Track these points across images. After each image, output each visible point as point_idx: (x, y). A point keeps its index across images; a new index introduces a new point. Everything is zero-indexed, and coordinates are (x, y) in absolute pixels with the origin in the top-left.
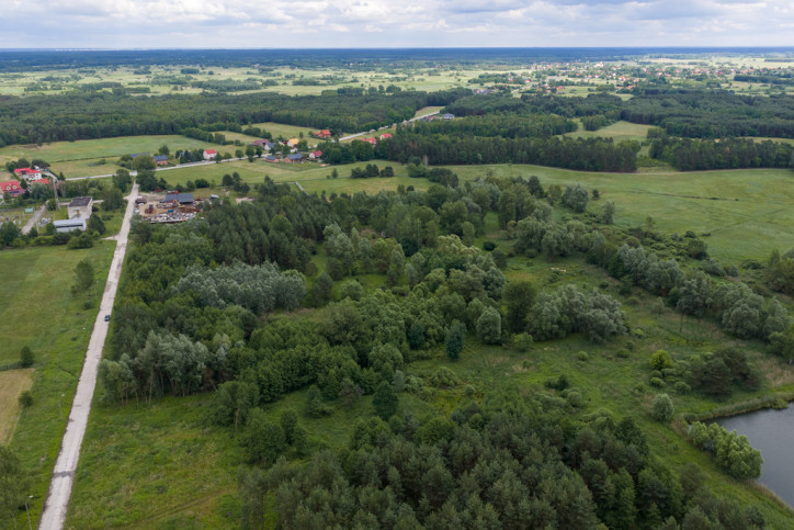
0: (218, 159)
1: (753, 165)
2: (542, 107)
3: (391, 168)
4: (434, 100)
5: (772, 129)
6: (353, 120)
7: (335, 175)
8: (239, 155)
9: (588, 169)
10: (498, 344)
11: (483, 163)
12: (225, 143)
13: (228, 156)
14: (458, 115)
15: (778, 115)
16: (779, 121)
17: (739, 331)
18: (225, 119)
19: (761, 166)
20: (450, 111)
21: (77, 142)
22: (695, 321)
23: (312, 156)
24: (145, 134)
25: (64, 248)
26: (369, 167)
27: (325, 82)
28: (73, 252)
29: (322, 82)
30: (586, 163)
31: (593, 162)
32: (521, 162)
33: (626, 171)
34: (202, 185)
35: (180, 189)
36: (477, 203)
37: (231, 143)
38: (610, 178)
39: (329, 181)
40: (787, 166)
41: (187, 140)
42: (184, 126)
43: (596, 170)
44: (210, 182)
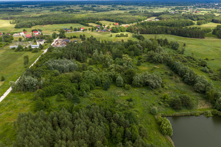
0: (83, 31)
3: (127, 35)
7: (111, 36)
8: (89, 30)
9: (189, 37)
12: (89, 26)
18: (92, 19)
21: (53, 25)
23: (109, 30)
24: (71, 23)
26: (121, 34)
28: (32, 53)
30: (188, 35)
32: (169, 34)
34: (75, 37)
35: (68, 38)
36: (141, 46)
37: (90, 26)
38: (194, 40)
39: (108, 38)
44: (77, 37)
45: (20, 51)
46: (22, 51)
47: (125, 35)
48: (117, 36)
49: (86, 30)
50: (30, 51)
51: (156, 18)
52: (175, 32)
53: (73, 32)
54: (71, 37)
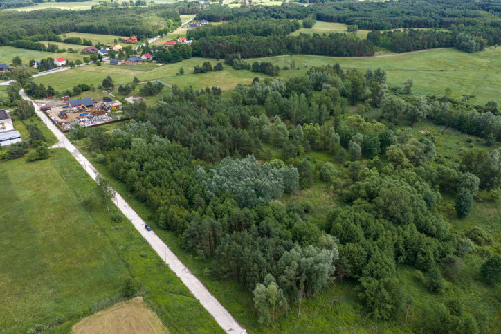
1: (434, 47)
3: (221, 64)
5: (416, 22)
7: (182, 72)
8: (86, 61)
9: (346, 56)
11: (273, 55)
12: (59, 52)
14: (210, 21)
19: (438, 47)
20: (204, 18)
23: (143, 57)
26: (205, 64)
30: (345, 52)
31: (348, 51)
32: (297, 53)
33: (368, 56)
34: (85, 88)
37: (64, 51)
39: (181, 77)
40: (452, 46)
41: (21, 50)
42: (11, 39)
43: (350, 56)
44: (89, 86)
47: (215, 67)
48: (197, 71)
49: (79, 63)
50: (15, 158)
52: (312, 47)
53: (40, 74)
54: (75, 89)
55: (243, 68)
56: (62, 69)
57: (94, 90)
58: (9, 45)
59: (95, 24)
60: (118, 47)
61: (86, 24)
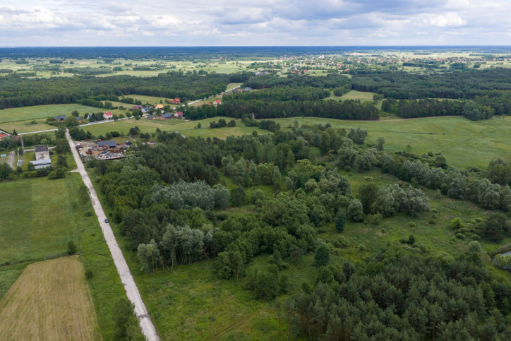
0: (115, 118)
1: (442, 114)
2: (303, 82)
3: (234, 121)
4: (234, 79)
5: (442, 93)
6: (192, 92)
7: (199, 126)
8: (128, 115)
9: (352, 119)
10: (361, 221)
11: (287, 117)
12: (112, 109)
13: (122, 116)
14: (253, 88)
15: (442, 85)
16: (445, 89)
17: (490, 205)
18: (105, 93)
19: (447, 114)
20: (248, 86)
21: (6, 109)
22: (460, 202)
23: (176, 115)
24: (53, 103)
25: (46, 178)
26: (220, 121)
27: (154, 68)
29: (152, 68)
30: (350, 115)
31: (353, 115)
32: (309, 115)
33: (373, 120)
34: (116, 135)
35: (102, 138)
37: (116, 108)
39: (197, 130)
40: (460, 114)
41: (84, 106)
42: (79, 98)
43: (355, 119)
44: (120, 133)
45: (11, 180)
46: (16, 180)
47: (229, 124)
48: (213, 126)
50: (40, 176)
51: (242, 86)
53: (89, 124)
54: (107, 135)
55: (253, 126)
56: (107, 121)
57: (123, 136)
58: (77, 103)
59: (151, 88)
60: (160, 106)
61: (145, 88)
